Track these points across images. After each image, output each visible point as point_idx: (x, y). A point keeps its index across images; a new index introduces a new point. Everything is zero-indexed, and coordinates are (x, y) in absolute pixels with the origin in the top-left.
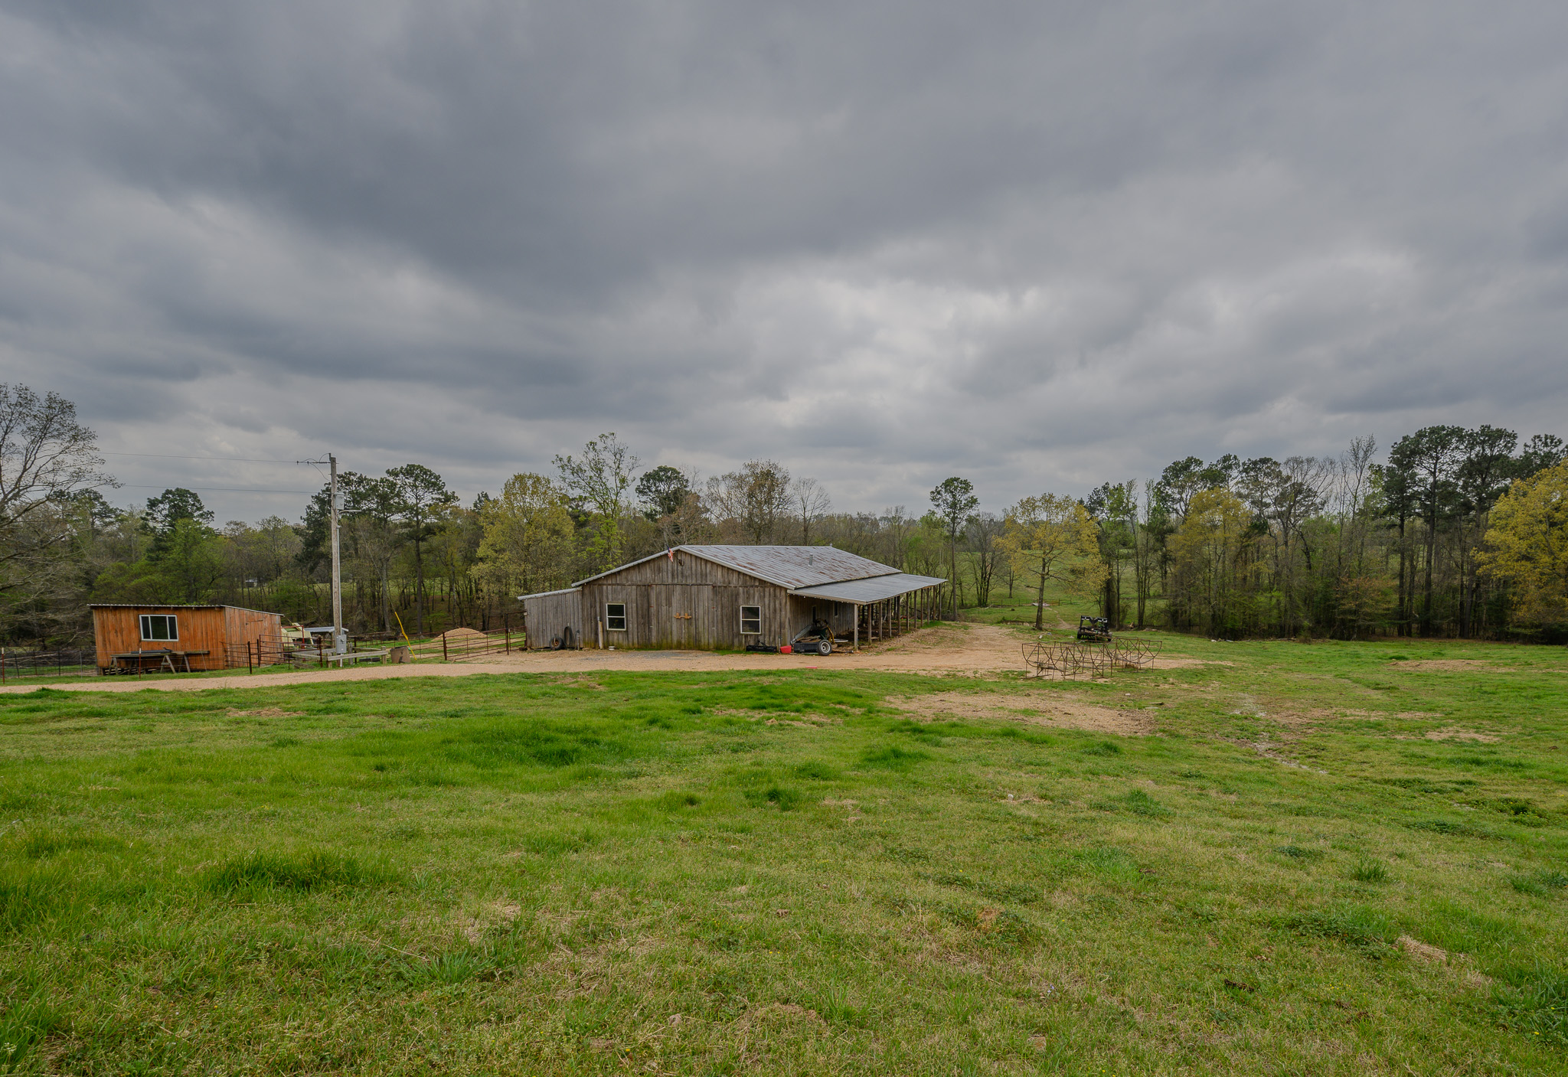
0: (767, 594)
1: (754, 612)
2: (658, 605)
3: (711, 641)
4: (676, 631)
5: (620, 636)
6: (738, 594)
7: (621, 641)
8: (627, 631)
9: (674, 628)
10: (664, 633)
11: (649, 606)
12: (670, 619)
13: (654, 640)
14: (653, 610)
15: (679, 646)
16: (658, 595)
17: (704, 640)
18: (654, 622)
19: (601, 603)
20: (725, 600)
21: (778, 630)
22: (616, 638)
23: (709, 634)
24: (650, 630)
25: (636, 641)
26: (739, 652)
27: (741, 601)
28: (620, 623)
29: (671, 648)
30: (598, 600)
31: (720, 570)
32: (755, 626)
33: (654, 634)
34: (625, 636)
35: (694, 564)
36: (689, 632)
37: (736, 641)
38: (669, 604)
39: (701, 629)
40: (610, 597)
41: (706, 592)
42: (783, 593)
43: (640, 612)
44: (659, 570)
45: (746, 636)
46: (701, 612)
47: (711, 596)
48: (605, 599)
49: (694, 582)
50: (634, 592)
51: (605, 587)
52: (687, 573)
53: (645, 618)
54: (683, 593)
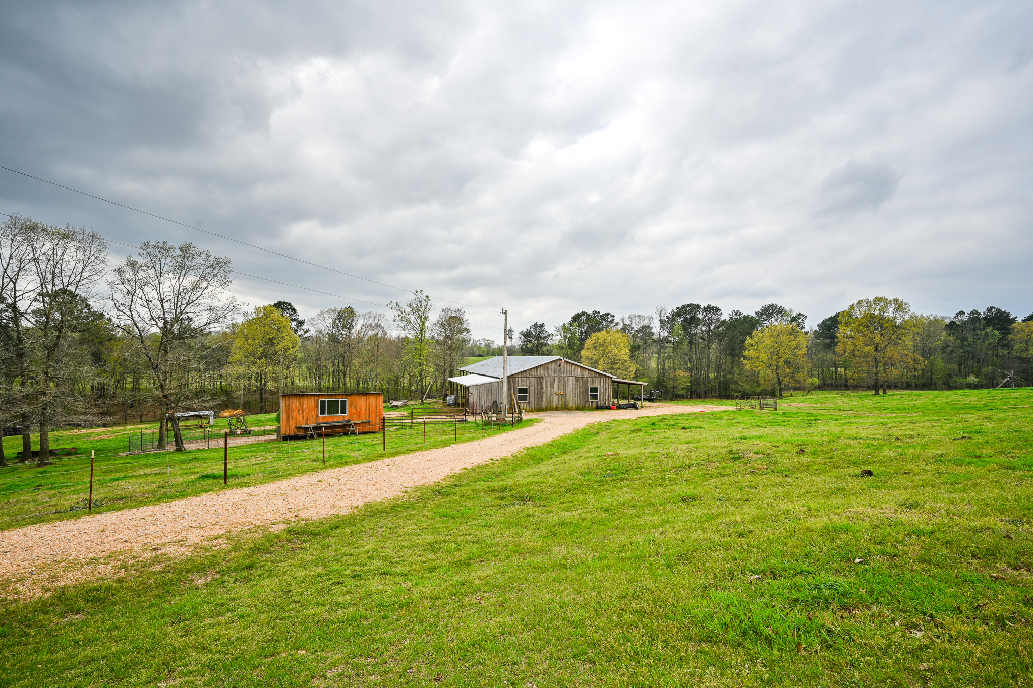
0: (602, 380)
1: (596, 390)
2: (546, 387)
3: (574, 405)
4: (555, 401)
5: (525, 405)
6: (587, 381)
7: (525, 407)
8: (529, 402)
9: (554, 400)
10: (549, 402)
11: (541, 388)
12: (552, 395)
13: (543, 406)
14: (544, 390)
15: (557, 409)
16: (547, 382)
17: (570, 405)
18: (544, 396)
19: (515, 387)
20: (581, 384)
21: (607, 398)
22: (522, 406)
23: (572, 401)
24: (542, 401)
25: (533, 407)
26: (588, 410)
27: (589, 384)
28: (524, 398)
29: (553, 410)
30: (513, 386)
31: (579, 369)
32: (596, 397)
33: (544, 403)
34: (527, 404)
35: (566, 366)
36: (562, 401)
37: (586, 404)
38: (552, 387)
39: (568, 399)
40: (520, 384)
41: (572, 380)
42: (610, 380)
43: (536, 392)
44: (548, 369)
45: (592, 402)
46: (569, 390)
47: (574, 382)
48: (517, 385)
49: (565, 375)
50: (533, 381)
51: (517, 379)
52: (562, 371)
53: (539, 395)
54: (559, 381)
